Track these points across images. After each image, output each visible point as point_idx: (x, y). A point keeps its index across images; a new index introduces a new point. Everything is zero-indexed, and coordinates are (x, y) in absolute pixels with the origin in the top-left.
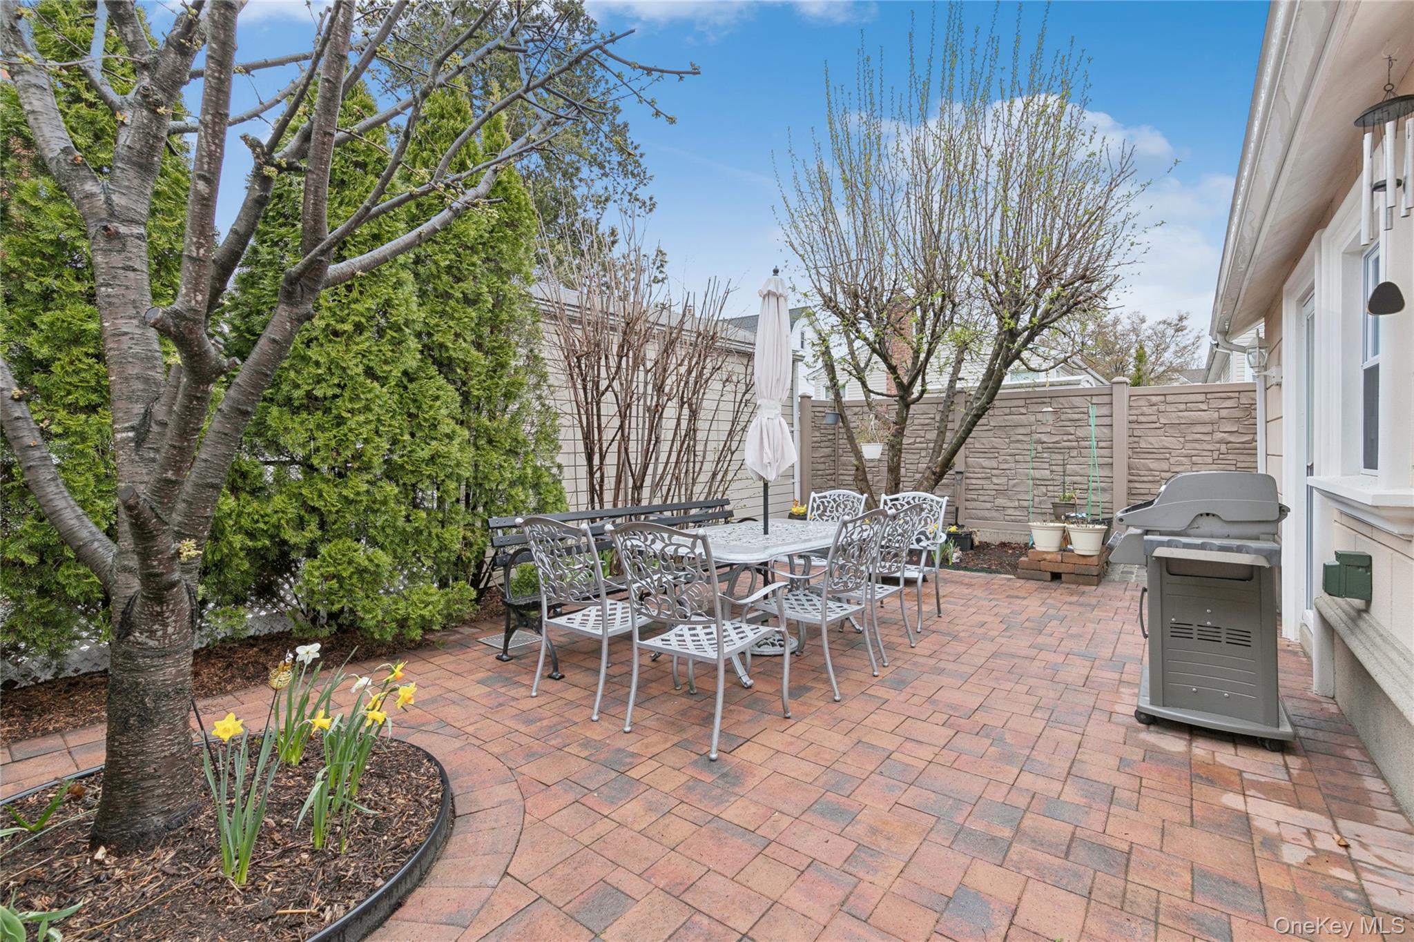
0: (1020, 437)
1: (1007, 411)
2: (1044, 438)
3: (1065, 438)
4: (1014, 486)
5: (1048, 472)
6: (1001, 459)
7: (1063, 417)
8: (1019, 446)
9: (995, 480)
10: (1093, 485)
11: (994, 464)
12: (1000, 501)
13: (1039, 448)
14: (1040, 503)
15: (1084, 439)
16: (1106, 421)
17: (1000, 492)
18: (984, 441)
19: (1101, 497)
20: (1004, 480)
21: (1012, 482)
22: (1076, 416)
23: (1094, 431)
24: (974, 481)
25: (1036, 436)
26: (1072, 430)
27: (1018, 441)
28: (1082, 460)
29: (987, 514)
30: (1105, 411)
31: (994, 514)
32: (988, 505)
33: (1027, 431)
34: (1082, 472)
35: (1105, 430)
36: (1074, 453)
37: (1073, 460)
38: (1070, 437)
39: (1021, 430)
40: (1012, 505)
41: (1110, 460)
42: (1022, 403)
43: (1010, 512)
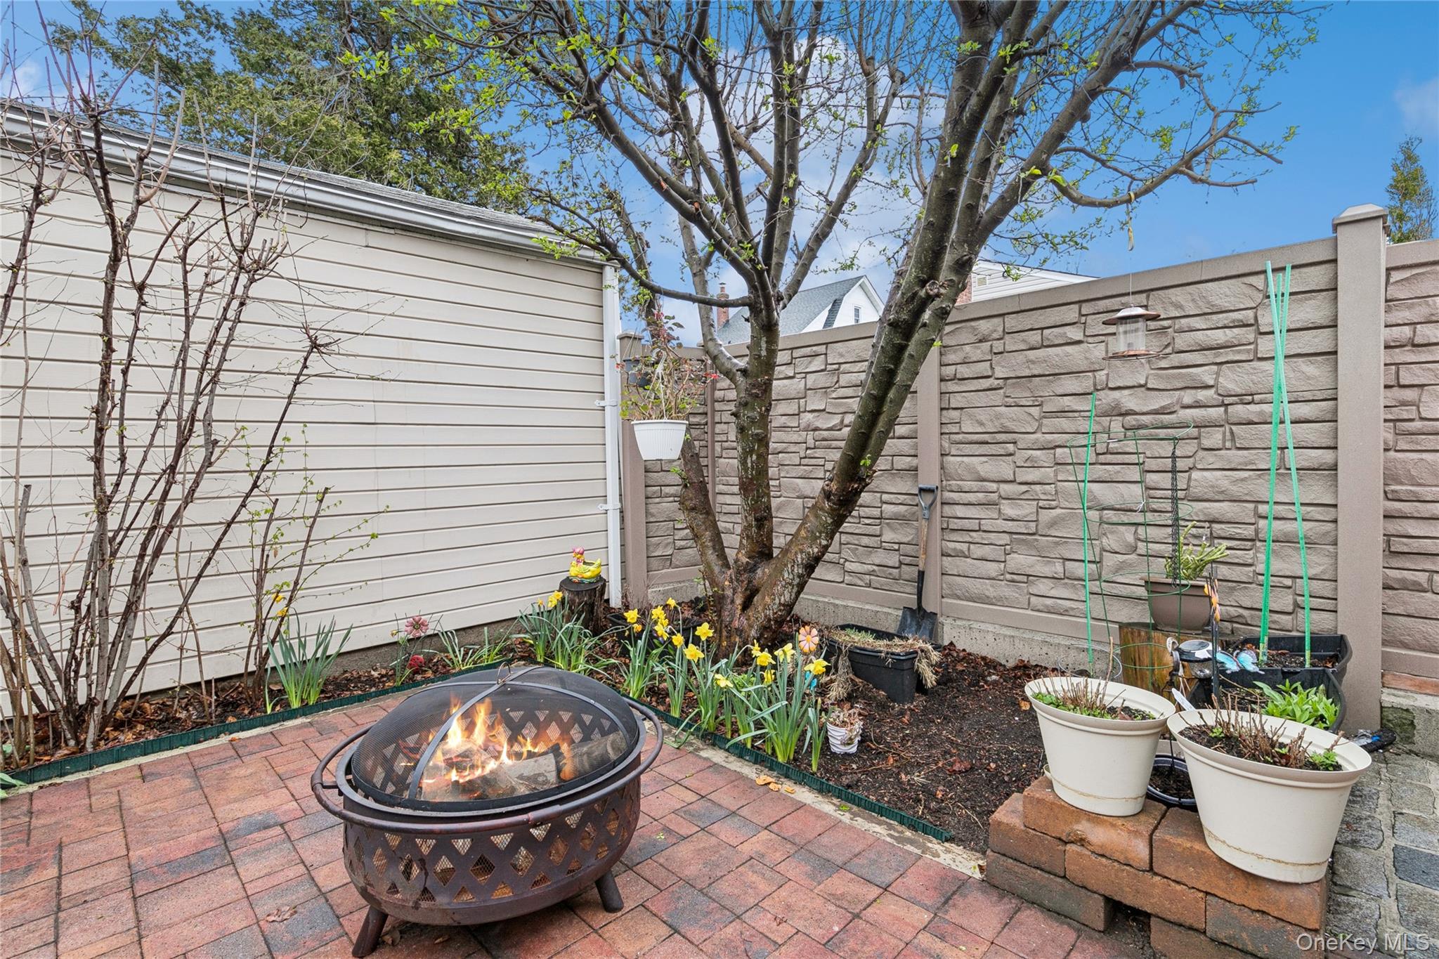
0: (1067, 402)
1: (1035, 338)
2: (1128, 400)
3: (1188, 397)
4: (1053, 523)
5: (1137, 490)
6: (1021, 457)
7: (1182, 341)
8: (1064, 424)
9: (1008, 510)
10: (1270, 528)
11: (1004, 469)
12: (1021, 560)
13: (1116, 425)
14: (1119, 569)
15: (1246, 398)
16: (1320, 341)
17: (1024, 539)
18: (982, 415)
19: (1303, 563)
20: (1027, 509)
21: (1046, 516)
22: (1220, 336)
23: (1280, 374)
24: (960, 511)
25: (1108, 397)
26: (1206, 375)
27: (1063, 412)
28: (1237, 457)
29: (989, 589)
30: (1314, 311)
31: (1005, 590)
32: (993, 569)
33: (1085, 384)
34: (1236, 490)
35: (1311, 369)
36: (1214, 438)
37: (1209, 459)
38: (1202, 395)
39: (1070, 385)
40: (1047, 570)
41: (1327, 457)
42: (1071, 314)
43: (1042, 587)
